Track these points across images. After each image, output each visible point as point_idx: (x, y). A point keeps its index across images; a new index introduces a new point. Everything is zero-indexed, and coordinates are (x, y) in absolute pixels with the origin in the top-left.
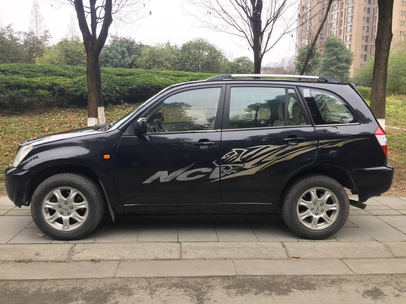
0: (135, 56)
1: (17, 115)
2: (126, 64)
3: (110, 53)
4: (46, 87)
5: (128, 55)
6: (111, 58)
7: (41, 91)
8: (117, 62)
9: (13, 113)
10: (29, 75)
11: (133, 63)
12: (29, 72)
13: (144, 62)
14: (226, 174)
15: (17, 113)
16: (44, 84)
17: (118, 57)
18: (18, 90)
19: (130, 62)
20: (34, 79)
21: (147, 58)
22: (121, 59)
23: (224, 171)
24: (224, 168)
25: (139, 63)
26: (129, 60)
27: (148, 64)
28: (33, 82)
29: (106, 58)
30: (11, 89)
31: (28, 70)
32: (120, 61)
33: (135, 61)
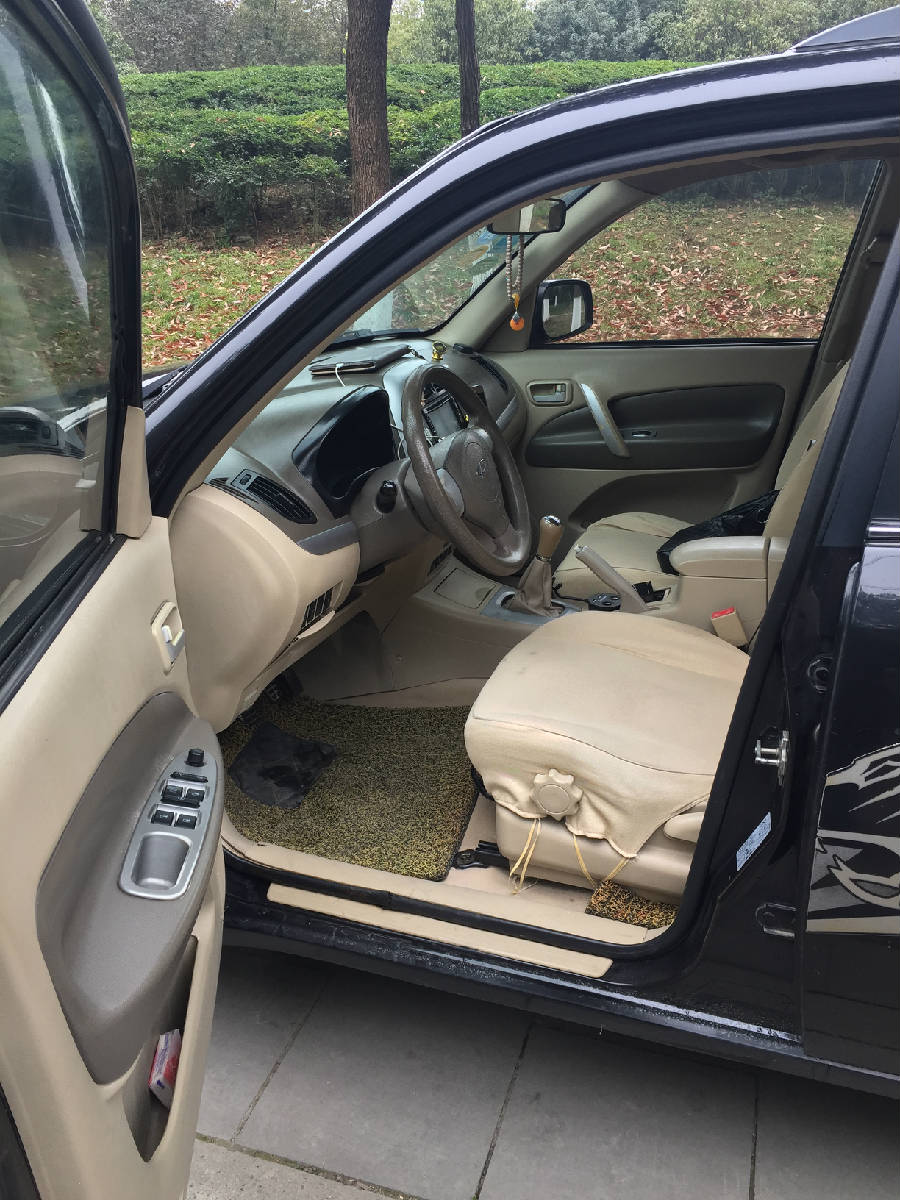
0: (662, 15)
1: (244, 245)
2: (629, 49)
3: (578, 9)
4: (331, 145)
5: (637, 13)
6: (578, 29)
7: (313, 163)
8: (599, 41)
9: (232, 238)
10: (292, 103)
11: (652, 45)
12: (292, 94)
13: (693, 38)
14: (854, 902)
15: (244, 238)
16: (325, 134)
17: (605, 22)
18: (246, 158)
19: (643, 38)
20: (299, 121)
21: (704, 20)
22: (612, 30)
23: (845, 875)
24: (849, 853)
25: (675, 41)
26: (638, 32)
27: (707, 43)
28: (295, 129)
29: (563, 33)
30: (226, 156)
31: (292, 88)
32: (608, 40)
33: (659, 36)
